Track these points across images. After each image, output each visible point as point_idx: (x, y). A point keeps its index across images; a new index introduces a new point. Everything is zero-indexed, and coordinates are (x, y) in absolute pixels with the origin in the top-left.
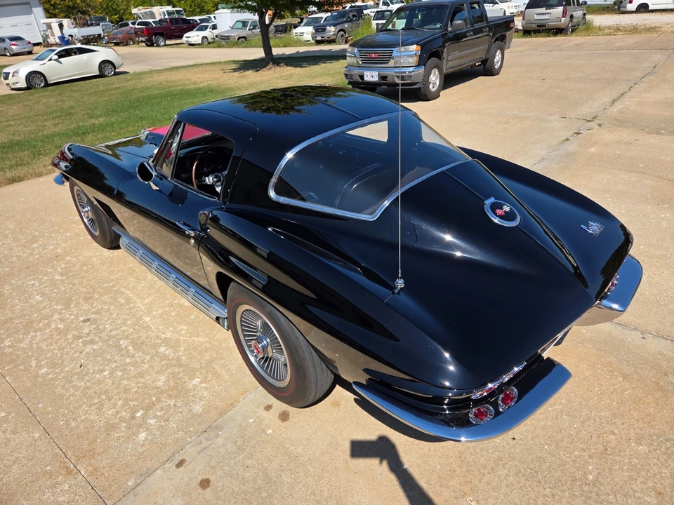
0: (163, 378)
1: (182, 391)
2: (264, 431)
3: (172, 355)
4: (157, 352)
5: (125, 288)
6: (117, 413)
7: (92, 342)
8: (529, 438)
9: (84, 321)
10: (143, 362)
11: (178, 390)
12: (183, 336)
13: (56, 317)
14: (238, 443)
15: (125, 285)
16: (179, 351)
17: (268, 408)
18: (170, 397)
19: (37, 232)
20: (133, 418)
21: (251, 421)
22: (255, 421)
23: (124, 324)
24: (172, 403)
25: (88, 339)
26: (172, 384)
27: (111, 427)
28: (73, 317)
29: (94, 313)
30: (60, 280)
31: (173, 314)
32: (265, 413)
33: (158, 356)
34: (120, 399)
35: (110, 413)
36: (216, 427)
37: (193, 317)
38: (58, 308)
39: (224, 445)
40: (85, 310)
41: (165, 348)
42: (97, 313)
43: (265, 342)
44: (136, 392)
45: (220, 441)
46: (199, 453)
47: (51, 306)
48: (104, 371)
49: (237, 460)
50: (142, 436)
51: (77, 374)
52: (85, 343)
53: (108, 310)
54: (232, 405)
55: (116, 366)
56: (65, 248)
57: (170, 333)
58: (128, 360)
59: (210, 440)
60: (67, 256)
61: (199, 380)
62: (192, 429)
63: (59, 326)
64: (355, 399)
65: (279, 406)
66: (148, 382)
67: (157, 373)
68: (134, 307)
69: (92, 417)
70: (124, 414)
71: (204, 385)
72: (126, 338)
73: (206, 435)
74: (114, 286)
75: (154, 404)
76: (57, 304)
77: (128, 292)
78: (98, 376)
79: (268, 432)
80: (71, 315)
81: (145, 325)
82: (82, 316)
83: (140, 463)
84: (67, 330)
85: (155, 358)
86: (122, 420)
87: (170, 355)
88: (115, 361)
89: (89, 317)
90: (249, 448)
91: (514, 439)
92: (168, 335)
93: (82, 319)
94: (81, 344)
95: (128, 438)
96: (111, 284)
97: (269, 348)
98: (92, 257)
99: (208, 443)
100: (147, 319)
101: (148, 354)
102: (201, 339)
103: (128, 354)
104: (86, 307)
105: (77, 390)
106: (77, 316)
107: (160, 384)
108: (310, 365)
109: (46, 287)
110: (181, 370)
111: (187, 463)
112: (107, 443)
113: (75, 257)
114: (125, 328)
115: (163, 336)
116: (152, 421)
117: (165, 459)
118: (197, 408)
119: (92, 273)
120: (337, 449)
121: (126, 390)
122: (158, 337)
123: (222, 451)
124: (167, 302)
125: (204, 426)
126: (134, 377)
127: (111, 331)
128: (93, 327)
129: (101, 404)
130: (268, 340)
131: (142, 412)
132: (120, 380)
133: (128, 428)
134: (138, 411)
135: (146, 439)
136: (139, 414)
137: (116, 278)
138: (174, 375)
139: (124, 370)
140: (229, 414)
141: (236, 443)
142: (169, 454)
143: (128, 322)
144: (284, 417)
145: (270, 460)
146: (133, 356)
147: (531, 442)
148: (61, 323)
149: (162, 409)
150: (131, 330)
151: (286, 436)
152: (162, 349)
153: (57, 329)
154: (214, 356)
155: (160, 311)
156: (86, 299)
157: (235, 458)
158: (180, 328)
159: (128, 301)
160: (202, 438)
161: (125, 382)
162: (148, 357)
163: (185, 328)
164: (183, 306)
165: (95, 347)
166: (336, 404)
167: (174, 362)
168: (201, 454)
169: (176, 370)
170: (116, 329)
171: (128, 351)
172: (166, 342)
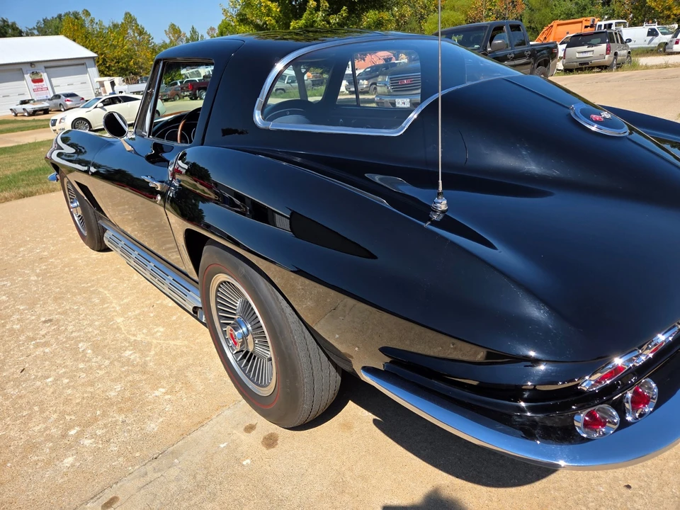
0: (118, 387)
1: (137, 403)
2: (238, 461)
3: (138, 360)
4: (120, 357)
5: (103, 288)
6: (46, 429)
7: (46, 344)
8: (654, 486)
9: (45, 322)
10: (99, 367)
11: (133, 403)
12: (156, 339)
13: (16, 317)
14: (199, 477)
15: (105, 285)
16: (147, 356)
17: (250, 428)
18: (121, 410)
19: (29, 237)
20: (64, 436)
21: (222, 446)
22: (228, 446)
23: (90, 325)
24: (121, 418)
25: (43, 341)
26: (127, 394)
27: (32, 447)
28: (34, 318)
29: (59, 313)
30: (34, 281)
31: (152, 315)
32: (244, 437)
33: (119, 361)
34: (55, 412)
35: (37, 429)
36: (172, 453)
37: (174, 318)
38: (21, 308)
39: (178, 479)
40: (50, 311)
41: (131, 352)
42: (65, 313)
43: (244, 329)
44: (78, 404)
45: (174, 472)
46: (140, 489)
47: (14, 306)
48: (48, 378)
49: (192, 502)
50: (69, 461)
51: (14, 380)
52: (37, 346)
53: (77, 311)
54: (201, 424)
55: (65, 373)
56: (52, 251)
57: (142, 336)
58: (81, 366)
59: (159, 470)
60: (52, 257)
61: (163, 390)
62: (137, 454)
63: (15, 327)
64: (375, 421)
65: (265, 426)
66: (98, 392)
67: (112, 380)
68: (108, 307)
69: (12, 433)
70: (53, 430)
71: (169, 396)
72: (88, 340)
73: (155, 463)
74: (92, 286)
75: (96, 419)
76: (21, 304)
77: (106, 292)
78: (38, 383)
79: (244, 463)
80: (32, 315)
81: (115, 326)
82: (44, 317)
83: (54, 499)
84: (22, 331)
85: (116, 363)
86: (49, 438)
87: (135, 360)
88: (66, 367)
89: (51, 318)
90: (212, 486)
91: (628, 487)
92: (139, 338)
93: (43, 319)
94: (32, 347)
95: (49, 463)
96: (89, 285)
97: (250, 338)
98: (78, 259)
99: (156, 475)
100: (120, 320)
101: (109, 359)
102: (178, 343)
103: (84, 358)
104: (52, 306)
105: (7, 399)
106: (39, 317)
107: (113, 394)
108: (302, 354)
109: (16, 287)
110: (145, 377)
111: (118, 503)
112: (18, 468)
113: (59, 259)
114: (91, 330)
115: (133, 338)
116: (87, 442)
117: (90, 495)
118: (152, 426)
119: (72, 274)
120: (343, 492)
121: (67, 401)
122: (126, 340)
123: (173, 487)
124: (148, 302)
125: (157, 451)
126: (83, 385)
127: (72, 332)
128: (53, 328)
129: (30, 417)
130: (249, 326)
131: (77, 429)
132: (63, 388)
133: (53, 449)
134: (73, 427)
135: (73, 465)
136: (72, 432)
137: (97, 279)
138: (133, 384)
139: (72, 378)
140: (194, 435)
141: (195, 477)
142: (97, 489)
143: (96, 323)
144: (270, 441)
145: (240, 503)
146: (90, 360)
147: (659, 494)
148: (17, 324)
149: (105, 426)
150: (96, 332)
151: (269, 468)
152: (128, 353)
153: (11, 330)
154: (191, 362)
155: (137, 312)
156: (56, 299)
157: (190, 499)
158: (156, 330)
159: (103, 301)
160: (149, 468)
161: (69, 391)
162: (107, 362)
163: (162, 330)
164: (166, 306)
165: (47, 350)
166: (347, 426)
167: (138, 369)
168: (142, 491)
169: (137, 377)
170: (79, 331)
171: (85, 356)
172: (135, 345)
